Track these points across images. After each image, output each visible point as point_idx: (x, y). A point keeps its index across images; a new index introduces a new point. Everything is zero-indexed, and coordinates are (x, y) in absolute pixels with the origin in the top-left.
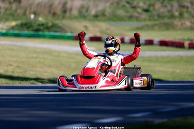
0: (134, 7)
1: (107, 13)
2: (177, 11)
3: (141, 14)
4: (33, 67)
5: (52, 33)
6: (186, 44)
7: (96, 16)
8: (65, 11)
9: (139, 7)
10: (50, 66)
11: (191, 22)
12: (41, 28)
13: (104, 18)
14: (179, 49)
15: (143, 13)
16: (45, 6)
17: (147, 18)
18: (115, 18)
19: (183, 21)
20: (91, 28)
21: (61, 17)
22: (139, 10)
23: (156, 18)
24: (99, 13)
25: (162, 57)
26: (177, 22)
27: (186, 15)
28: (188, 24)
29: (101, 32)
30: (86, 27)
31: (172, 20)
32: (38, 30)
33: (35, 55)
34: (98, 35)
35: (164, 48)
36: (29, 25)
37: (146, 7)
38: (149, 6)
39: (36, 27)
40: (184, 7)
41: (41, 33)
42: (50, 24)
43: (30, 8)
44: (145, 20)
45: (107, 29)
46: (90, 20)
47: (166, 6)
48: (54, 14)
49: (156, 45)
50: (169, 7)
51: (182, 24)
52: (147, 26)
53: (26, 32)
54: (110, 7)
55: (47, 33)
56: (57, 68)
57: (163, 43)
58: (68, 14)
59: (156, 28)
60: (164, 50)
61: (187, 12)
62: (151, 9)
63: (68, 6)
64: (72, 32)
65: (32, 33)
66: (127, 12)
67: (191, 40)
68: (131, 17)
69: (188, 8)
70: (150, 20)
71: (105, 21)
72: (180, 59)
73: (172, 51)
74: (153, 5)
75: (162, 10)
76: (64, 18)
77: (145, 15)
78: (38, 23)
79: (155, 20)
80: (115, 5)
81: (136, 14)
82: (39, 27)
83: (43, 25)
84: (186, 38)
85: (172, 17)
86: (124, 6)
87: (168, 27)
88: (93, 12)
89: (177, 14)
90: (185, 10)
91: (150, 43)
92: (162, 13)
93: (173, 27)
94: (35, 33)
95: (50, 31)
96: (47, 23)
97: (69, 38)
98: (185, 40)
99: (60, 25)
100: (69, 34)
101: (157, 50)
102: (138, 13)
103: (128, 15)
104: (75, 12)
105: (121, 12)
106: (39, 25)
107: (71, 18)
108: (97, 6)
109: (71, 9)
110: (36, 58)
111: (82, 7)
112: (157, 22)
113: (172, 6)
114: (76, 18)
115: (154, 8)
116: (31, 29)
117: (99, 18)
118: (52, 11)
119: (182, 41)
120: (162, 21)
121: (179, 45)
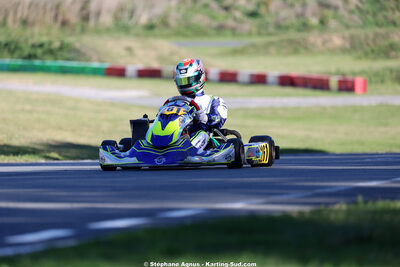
0: (227, 9)
1: (172, 22)
2: (314, 14)
3: (241, 22)
4: (25, 129)
5: (60, 63)
6: (334, 82)
7: (150, 27)
8: (86, 18)
9: (237, 8)
10: (60, 128)
11: (344, 38)
12: (39, 51)
13: (166, 32)
14: (318, 93)
15: (246, 19)
16: (44, 7)
17: (254, 30)
18: (189, 31)
19: (326, 36)
20: (139, 52)
21: (78, 29)
22: (238, 14)
23: (272, 29)
24: (155, 21)
25: (285, 109)
26: (314, 38)
27: (333, 23)
28: (337, 41)
29: (161, 58)
30: (129, 49)
31: (304, 35)
32: (30, 57)
33: (28, 107)
34: (155, 65)
35: (289, 90)
36: (12, 47)
37: (251, 7)
38: (258, 5)
39: (27, 51)
40: (328, 6)
41: (37, 63)
42: (56, 44)
43: (16, 12)
44: (250, 34)
45: (172, 53)
46: (137, 35)
47: (292, 6)
48: (64, 23)
49: (272, 84)
50: (298, 8)
51: (324, 43)
52: (254, 46)
53: (8, 61)
54: (179, 9)
55: (49, 62)
56: (73, 131)
57: (287, 81)
58: (92, 23)
59: (273, 50)
60: (288, 95)
61: (334, 18)
62: (263, 10)
63: (93, 6)
64: (100, 61)
65: (19, 62)
66: (213, 18)
67: (344, 75)
68: (221, 29)
69: (336, 8)
70: (259, 34)
71: (167, 36)
72: (321, 113)
73: (304, 96)
74: (266, 4)
75: (284, 13)
76: (84, 30)
77: (250, 25)
78: (31, 42)
79: (270, 34)
80: (189, 4)
81: (230, 23)
82: (33, 51)
83: (41, 46)
84: (333, 69)
85: (305, 27)
86: (206, 6)
87: (297, 47)
88: (144, 19)
89: (314, 21)
90: (329, 13)
91: (259, 80)
92: (285, 19)
93: (306, 48)
94: (26, 63)
95: (56, 59)
96: (50, 43)
97: (95, 72)
98: (330, 74)
99: (77, 45)
100: (95, 65)
101: (275, 95)
102: (235, 19)
103: (215, 24)
104: (107, 19)
105: (200, 19)
106: (33, 46)
107: (98, 31)
108: (152, 6)
109: (98, 14)
110: (30, 112)
111: (121, 9)
112: (273, 39)
113: (304, 5)
114: (108, 30)
115: (268, 10)
116: (17, 54)
117: (156, 31)
118: (60, 18)
119: (324, 77)
120: (285, 36)
121: (319, 85)
